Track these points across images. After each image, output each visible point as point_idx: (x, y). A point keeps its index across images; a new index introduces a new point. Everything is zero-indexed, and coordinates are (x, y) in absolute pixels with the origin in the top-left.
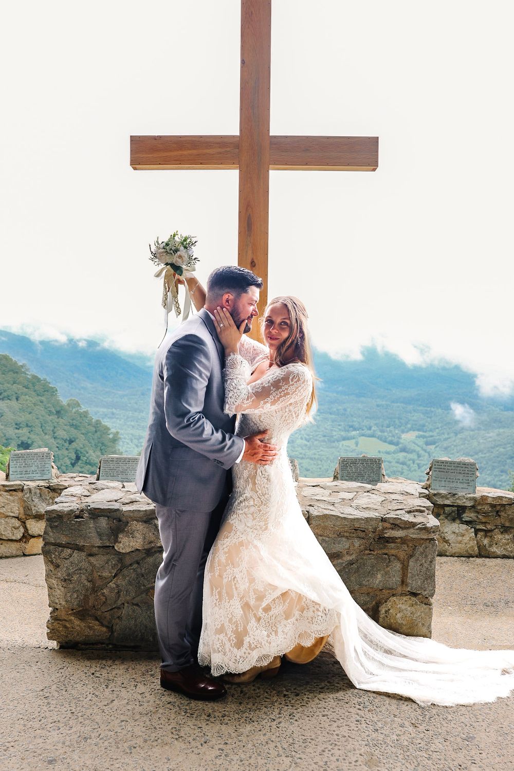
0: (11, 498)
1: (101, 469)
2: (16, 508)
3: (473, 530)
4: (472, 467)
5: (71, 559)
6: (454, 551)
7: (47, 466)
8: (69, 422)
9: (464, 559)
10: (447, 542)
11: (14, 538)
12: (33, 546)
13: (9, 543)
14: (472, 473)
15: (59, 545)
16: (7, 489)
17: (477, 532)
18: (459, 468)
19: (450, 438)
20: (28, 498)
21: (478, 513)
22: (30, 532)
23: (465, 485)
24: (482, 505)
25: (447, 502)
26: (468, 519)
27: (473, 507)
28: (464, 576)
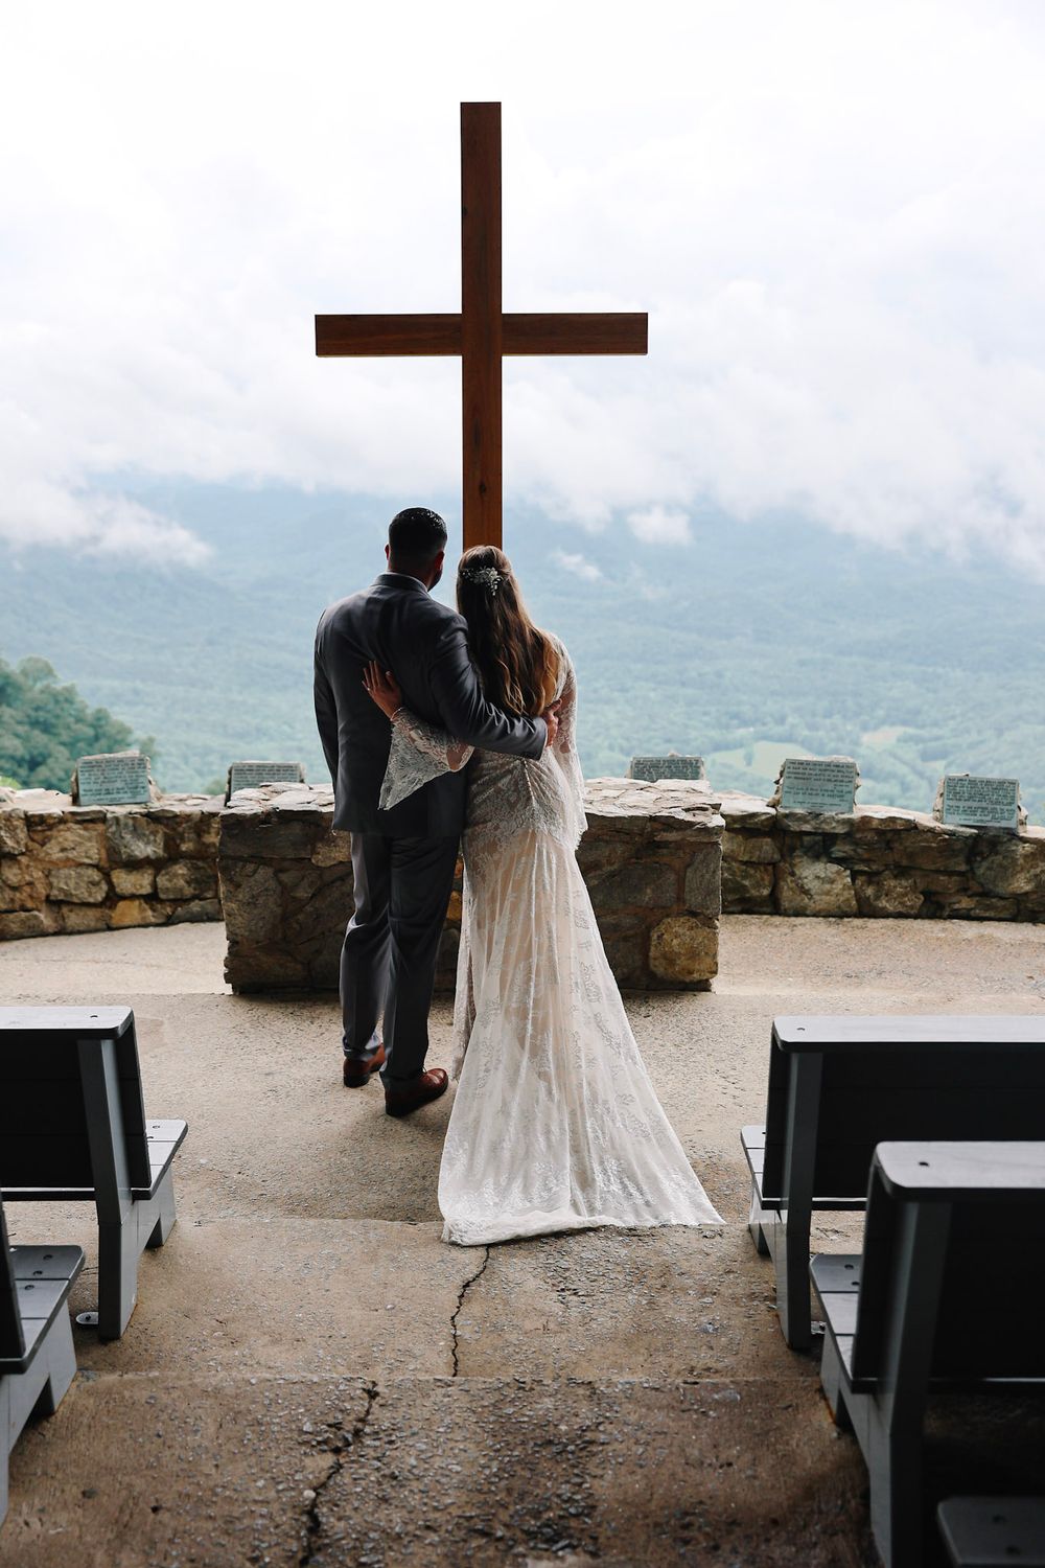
0: (86, 834)
1: (233, 783)
2: (93, 851)
3: (848, 872)
4: (850, 770)
5: (257, 876)
6: (818, 908)
7: (141, 780)
8: (28, 716)
9: (833, 920)
10: (807, 892)
11: (91, 900)
12: (123, 914)
13: (84, 909)
14: (847, 779)
15: (241, 859)
16: (79, 818)
17: (854, 877)
18: (827, 773)
19: (982, 742)
20: (113, 833)
21: (857, 844)
22: (118, 890)
23: (836, 801)
24: (863, 831)
25: (807, 828)
26: (840, 855)
27: (848, 835)
28: (827, 941)
